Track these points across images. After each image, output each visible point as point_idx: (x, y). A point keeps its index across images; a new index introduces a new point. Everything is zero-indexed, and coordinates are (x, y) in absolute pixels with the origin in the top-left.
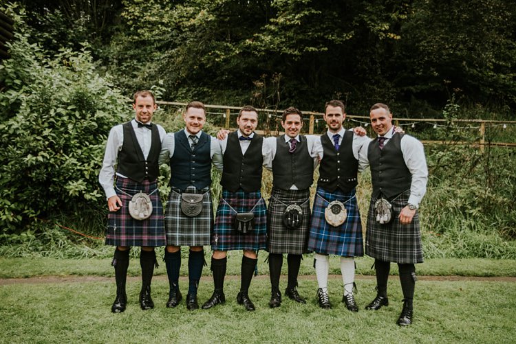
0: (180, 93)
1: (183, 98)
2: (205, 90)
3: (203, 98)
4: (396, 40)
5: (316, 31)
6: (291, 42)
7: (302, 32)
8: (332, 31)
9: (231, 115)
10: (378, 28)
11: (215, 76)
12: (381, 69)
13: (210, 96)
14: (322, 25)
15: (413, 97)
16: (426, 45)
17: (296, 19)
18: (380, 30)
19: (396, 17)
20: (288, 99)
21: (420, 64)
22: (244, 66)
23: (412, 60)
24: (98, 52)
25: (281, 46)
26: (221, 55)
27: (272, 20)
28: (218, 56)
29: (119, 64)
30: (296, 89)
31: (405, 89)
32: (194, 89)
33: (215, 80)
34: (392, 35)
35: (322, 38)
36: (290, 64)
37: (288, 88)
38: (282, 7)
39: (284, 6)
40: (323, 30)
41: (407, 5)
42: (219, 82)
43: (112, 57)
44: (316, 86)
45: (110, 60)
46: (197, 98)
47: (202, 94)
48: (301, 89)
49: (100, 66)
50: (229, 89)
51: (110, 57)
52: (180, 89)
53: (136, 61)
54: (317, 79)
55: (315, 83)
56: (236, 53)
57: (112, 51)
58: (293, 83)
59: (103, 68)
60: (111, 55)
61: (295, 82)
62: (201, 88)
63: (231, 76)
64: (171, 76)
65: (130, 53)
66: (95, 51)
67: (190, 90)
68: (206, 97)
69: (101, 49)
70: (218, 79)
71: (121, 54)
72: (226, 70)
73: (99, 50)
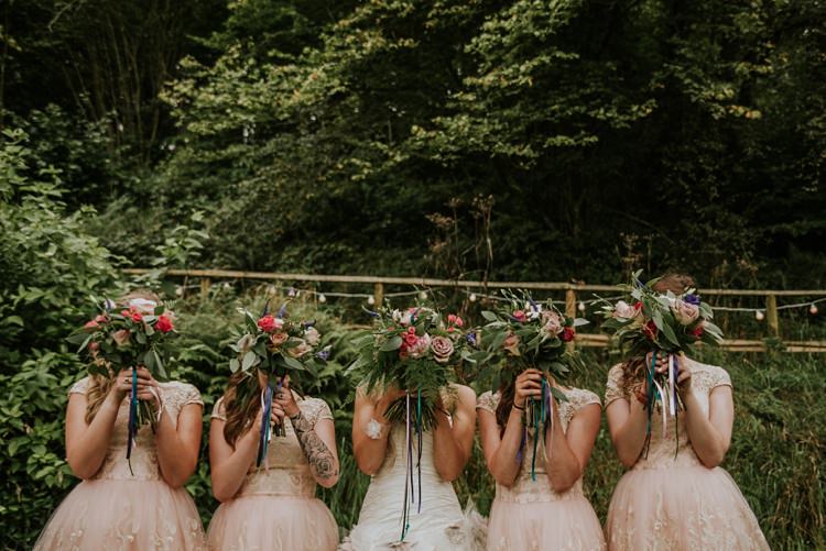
0: (285, 256)
1: (292, 266)
2: (340, 248)
3: (337, 267)
4: (749, 119)
5: (572, 103)
6: (515, 130)
7: (537, 108)
8: (606, 102)
10: (707, 93)
11: (365, 221)
12: (720, 189)
13: (351, 260)
14: (581, 91)
15: (793, 247)
16: (820, 125)
17: (522, 73)
18: (714, 100)
19: (746, 71)
20: (516, 262)
21: (809, 170)
22: (426, 200)
23: (784, 167)
24: (133, 183)
25: (493, 139)
26: (365, 166)
27: (468, 81)
28: (357, 170)
29: (171, 204)
30: (531, 240)
31: (773, 229)
32: (317, 248)
33: (363, 230)
34: (741, 110)
35: (585, 117)
36: (517, 188)
37: (516, 236)
38: (490, 52)
39: (493, 49)
40: (585, 99)
41: (769, 46)
42: (372, 235)
43: (158, 191)
44: (575, 233)
45: (154, 197)
46: (321, 266)
47: (333, 258)
48: (544, 239)
49: (126, 206)
50: (394, 247)
51: (153, 191)
52: (287, 249)
53: (206, 197)
54: (577, 217)
55: (573, 226)
56: (395, 161)
57: (159, 180)
58: (525, 227)
59: (132, 210)
60: (156, 188)
61: (530, 225)
62: (333, 246)
63: (398, 221)
64: (269, 222)
65: (197, 183)
66: (127, 180)
67: (310, 251)
68: (342, 263)
69: (139, 177)
70: (372, 227)
71: (179, 185)
72: (387, 209)
73: (133, 178)
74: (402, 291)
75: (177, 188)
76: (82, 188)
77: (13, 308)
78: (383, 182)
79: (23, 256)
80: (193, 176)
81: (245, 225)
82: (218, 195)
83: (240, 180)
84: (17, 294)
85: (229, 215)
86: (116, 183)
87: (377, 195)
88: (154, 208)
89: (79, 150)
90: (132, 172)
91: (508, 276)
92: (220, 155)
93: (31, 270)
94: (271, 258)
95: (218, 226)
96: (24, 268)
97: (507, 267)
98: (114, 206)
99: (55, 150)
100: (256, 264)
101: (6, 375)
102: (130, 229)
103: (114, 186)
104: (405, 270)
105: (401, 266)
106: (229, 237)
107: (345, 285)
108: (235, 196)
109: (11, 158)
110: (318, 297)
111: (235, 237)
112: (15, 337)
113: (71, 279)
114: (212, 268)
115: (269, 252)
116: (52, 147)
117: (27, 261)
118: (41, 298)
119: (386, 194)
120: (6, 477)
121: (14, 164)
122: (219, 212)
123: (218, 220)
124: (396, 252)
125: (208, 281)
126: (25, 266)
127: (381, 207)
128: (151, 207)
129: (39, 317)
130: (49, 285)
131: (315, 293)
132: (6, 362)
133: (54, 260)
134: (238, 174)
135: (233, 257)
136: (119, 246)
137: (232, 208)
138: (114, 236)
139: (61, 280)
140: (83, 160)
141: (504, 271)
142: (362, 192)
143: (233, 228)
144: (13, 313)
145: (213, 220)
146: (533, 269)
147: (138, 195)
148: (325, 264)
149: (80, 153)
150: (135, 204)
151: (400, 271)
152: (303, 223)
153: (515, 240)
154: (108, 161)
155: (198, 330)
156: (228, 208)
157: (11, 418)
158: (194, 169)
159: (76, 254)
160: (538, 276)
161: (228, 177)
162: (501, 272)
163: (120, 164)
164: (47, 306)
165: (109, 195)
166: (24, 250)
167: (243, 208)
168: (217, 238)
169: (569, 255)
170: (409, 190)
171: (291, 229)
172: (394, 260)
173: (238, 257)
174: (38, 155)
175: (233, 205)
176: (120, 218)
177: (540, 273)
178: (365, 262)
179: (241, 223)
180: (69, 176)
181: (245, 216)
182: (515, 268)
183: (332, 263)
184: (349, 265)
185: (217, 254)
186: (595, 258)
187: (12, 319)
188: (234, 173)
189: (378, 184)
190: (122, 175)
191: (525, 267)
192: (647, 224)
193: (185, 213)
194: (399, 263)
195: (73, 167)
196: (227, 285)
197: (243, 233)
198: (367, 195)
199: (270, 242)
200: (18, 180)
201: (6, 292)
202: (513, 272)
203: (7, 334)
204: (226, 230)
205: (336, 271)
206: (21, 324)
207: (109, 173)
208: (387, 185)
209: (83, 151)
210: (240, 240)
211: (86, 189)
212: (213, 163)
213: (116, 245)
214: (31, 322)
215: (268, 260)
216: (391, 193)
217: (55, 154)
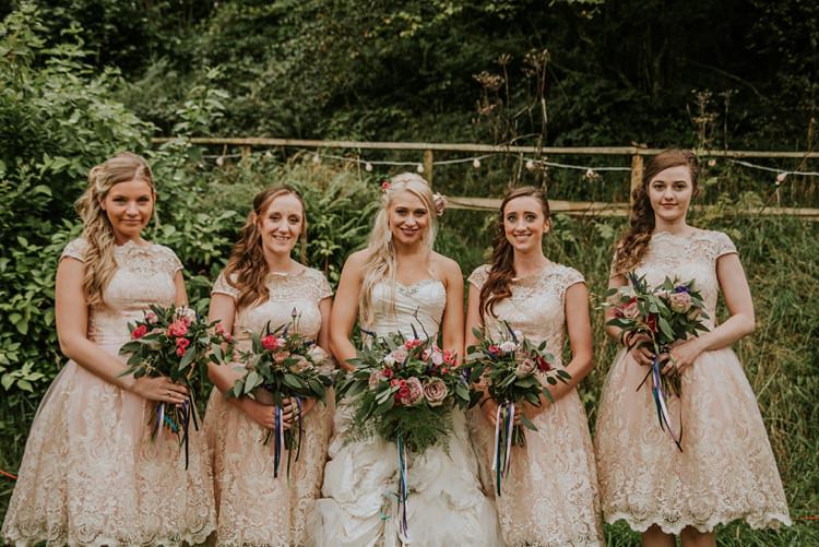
0: (334, 122)
1: (341, 133)
2: (393, 112)
3: (391, 133)
9: (434, 167)
11: (422, 82)
13: (406, 126)
20: (586, 125)
24: (174, 44)
26: (414, 20)
28: (406, 25)
30: (601, 102)
32: (370, 112)
33: (421, 93)
36: (590, 41)
37: (586, 96)
42: (430, 97)
43: (199, 52)
44: (655, 91)
45: (195, 59)
46: (373, 133)
47: (386, 124)
48: (618, 100)
49: (166, 70)
50: (452, 111)
51: (195, 53)
52: (335, 115)
53: (251, 58)
54: (657, 71)
55: (652, 83)
56: (447, 14)
57: (200, 41)
58: (597, 85)
59: (172, 74)
60: (198, 49)
61: (602, 83)
62: (386, 110)
63: (459, 81)
64: (317, 85)
65: (242, 43)
66: (167, 41)
67: (361, 116)
68: (396, 129)
69: (180, 38)
70: (430, 89)
71: (222, 45)
72: (448, 68)
73: (173, 38)
74: (459, 158)
75: (220, 49)
76: (119, 50)
77: (39, 177)
78: (443, 38)
79: (48, 123)
80: (238, 36)
81: (292, 89)
82: (264, 56)
83: (288, 39)
84: (43, 163)
85: (274, 78)
86: (156, 44)
87: (438, 53)
88: (197, 72)
89: (114, 8)
90: (173, 32)
91: (576, 141)
92: (266, 11)
93: (56, 138)
94: (319, 125)
95: (262, 90)
96: (49, 136)
97: (575, 132)
98: (153, 70)
99: (89, 9)
100: (303, 132)
101: (38, 245)
102: (171, 95)
103: (154, 48)
104: (464, 136)
105: (459, 131)
106: (274, 102)
107: (398, 153)
108: (281, 56)
109: (28, 18)
110: (364, 165)
111: (281, 102)
112: (44, 207)
113: (98, 147)
114: (257, 136)
115: (317, 118)
116: (85, 6)
117: (52, 129)
118: (67, 166)
119: (447, 51)
120: (46, 346)
121: (31, 25)
122: (263, 75)
123: (262, 84)
124: (456, 116)
125: (249, 149)
126: (50, 133)
127: (440, 66)
128: (193, 70)
129: (68, 187)
130: (76, 154)
131: (359, 161)
132: (38, 232)
133: (78, 128)
134: (286, 32)
135: (279, 124)
136: (160, 113)
137: (276, 70)
138: (154, 103)
139: (88, 148)
140: (119, 20)
141: (572, 135)
142: (420, 50)
143: (280, 92)
144: (39, 183)
145: (257, 83)
146: (605, 133)
147: (179, 57)
148: (377, 131)
149: (116, 12)
150: (175, 68)
151: (457, 137)
152: (354, 86)
153: (586, 100)
154: (145, 20)
155: (233, 200)
156: (274, 69)
157: (44, 287)
158: (239, 28)
159: (102, 121)
160: (610, 141)
161: (274, 36)
162: (569, 137)
163: (158, 23)
164: (74, 177)
165: (148, 58)
166: (48, 118)
167: (288, 71)
168: (263, 103)
169: (646, 117)
170: (473, 46)
171: (342, 92)
172: (452, 125)
173: (284, 124)
174: (72, 14)
175: (279, 67)
176: (159, 83)
177: (612, 137)
178: (420, 128)
179: (288, 87)
180: (106, 37)
181: (292, 79)
182: (585, 131)
183: (384, 129)
184: (403, 131)
185: (262, 121)
186: (676, 120)
187: (40, 189)
188: (282, 31)
189: (439, 40)
190: (161, 36)
191: (595, 132)
192: (738, 79)
193: (229, 76)
194: (457, 128)
195: (108, 27)
196: (268, 154)
197: (290, 98)
198: (425, 53)
199: (317, 107)
200: (37, 42)
201: (33, 160)
202: (581, 136)
203: (37, 204)
204: (272, 94)
205: (389, 138)
206: (50, 193)
207: (149, 34)
208: (449, 41)
209: (118, 9)
210: (287, 105)
211: (124, 52)
212: (259, 20)
213: (156, 113)
214: (61, 192)
215: (316, 127)
216: (453, 50)
217: (90, 13)
